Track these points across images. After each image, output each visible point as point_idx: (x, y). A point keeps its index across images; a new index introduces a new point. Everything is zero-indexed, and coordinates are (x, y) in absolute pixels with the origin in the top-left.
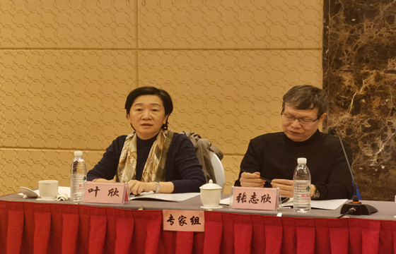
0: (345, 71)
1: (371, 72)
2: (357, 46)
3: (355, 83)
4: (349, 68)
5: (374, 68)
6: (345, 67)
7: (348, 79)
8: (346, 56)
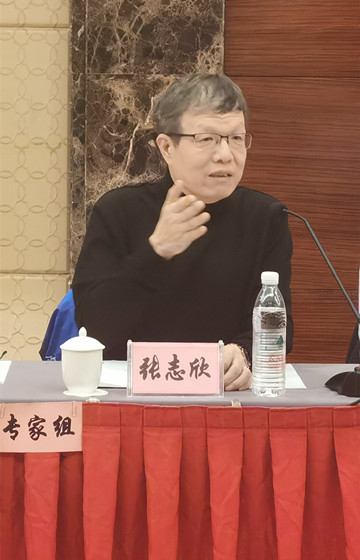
0: (118, 77)
1: (165, 80)
2: (140, 21)
3: (137, 105)
4: (125, 70)
5: (171, 71)
6: (118, 69)
7: (123, 94)
8: (119, 43)
